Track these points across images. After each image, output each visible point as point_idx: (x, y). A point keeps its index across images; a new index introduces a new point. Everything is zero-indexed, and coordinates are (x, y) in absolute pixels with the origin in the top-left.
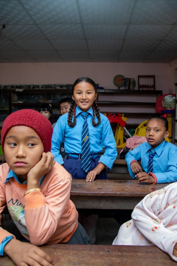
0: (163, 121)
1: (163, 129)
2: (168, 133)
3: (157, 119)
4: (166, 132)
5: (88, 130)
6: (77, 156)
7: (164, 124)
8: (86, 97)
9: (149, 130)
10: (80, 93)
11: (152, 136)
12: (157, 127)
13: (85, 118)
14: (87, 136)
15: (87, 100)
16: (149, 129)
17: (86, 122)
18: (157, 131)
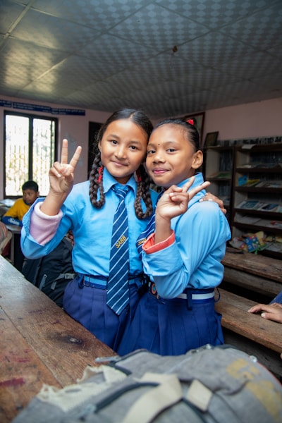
0: (186, 129)
1: (187, 147)
2: (199, 156)
3: (170, 124)
4: (195, 154)
5: (126, 224)
6: (104, 283)
7: (188, 136)
8: (125, 153)
9: (153, 152)
10: (115, 142)
11: (161, 162)
12: (170, 143)
13: (122, 196)
14: (124, 237)
15: (126, 162)
16: (153, 150)
17: (124, 205)
18: (171, 150)
